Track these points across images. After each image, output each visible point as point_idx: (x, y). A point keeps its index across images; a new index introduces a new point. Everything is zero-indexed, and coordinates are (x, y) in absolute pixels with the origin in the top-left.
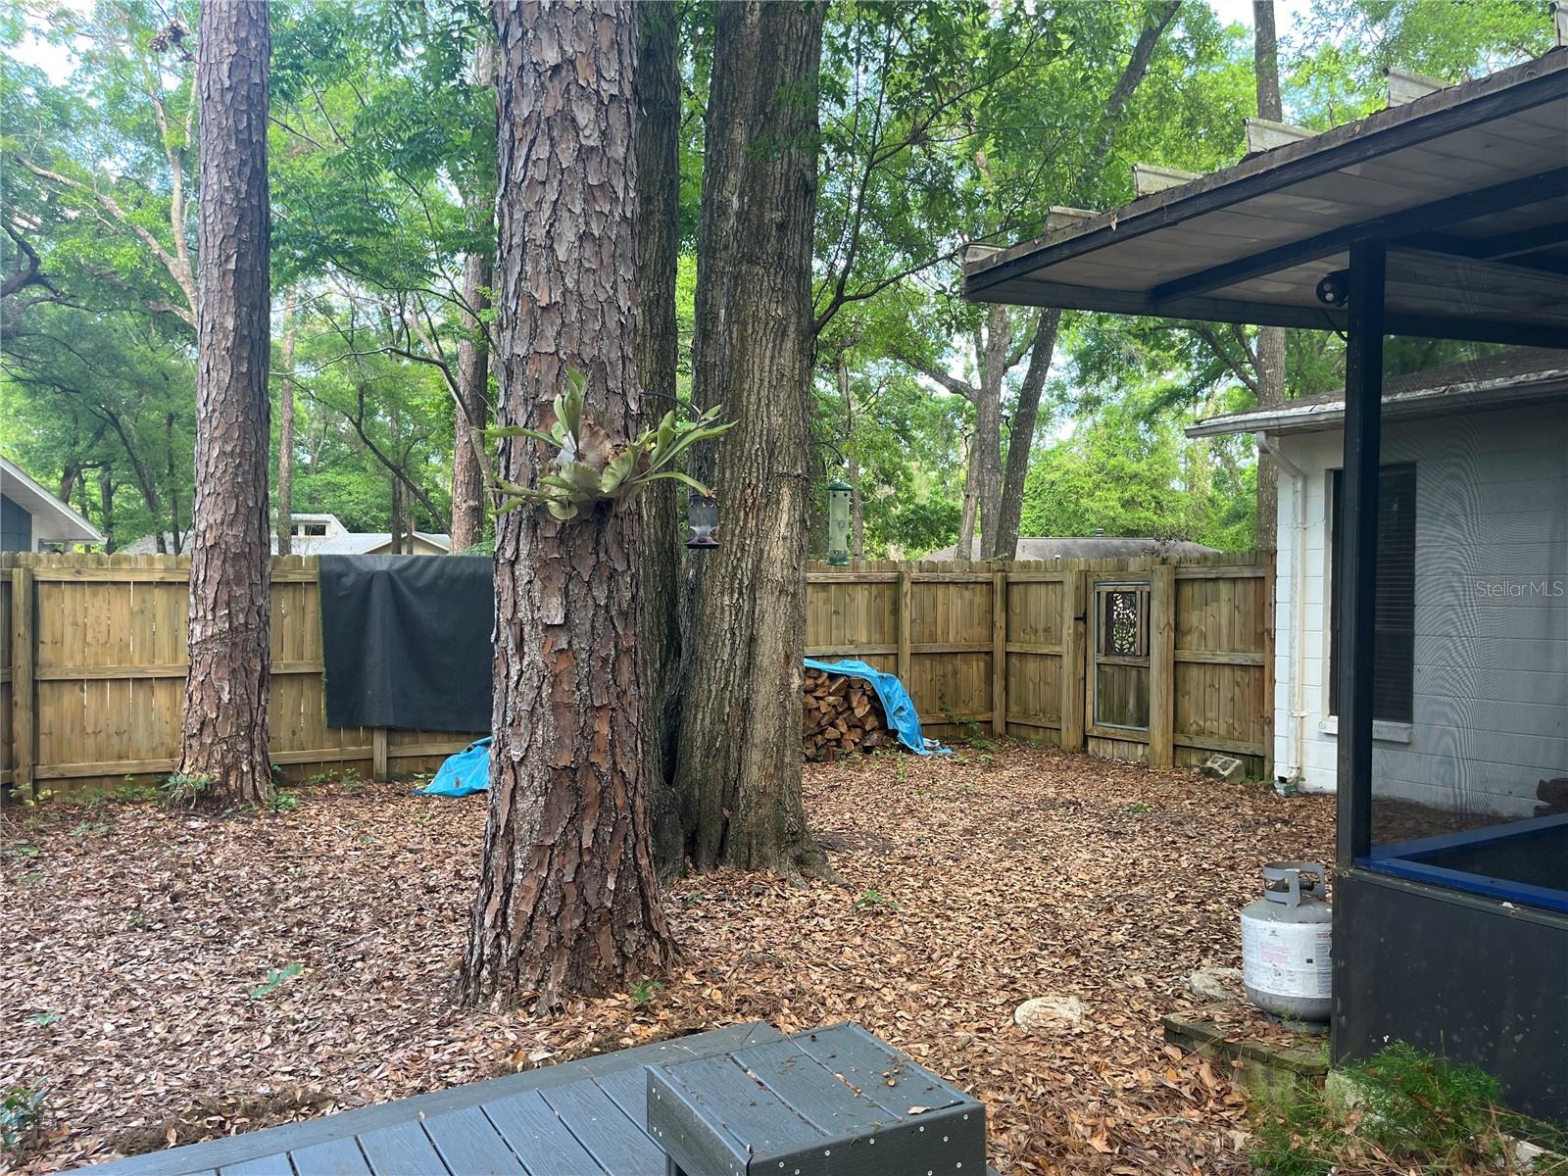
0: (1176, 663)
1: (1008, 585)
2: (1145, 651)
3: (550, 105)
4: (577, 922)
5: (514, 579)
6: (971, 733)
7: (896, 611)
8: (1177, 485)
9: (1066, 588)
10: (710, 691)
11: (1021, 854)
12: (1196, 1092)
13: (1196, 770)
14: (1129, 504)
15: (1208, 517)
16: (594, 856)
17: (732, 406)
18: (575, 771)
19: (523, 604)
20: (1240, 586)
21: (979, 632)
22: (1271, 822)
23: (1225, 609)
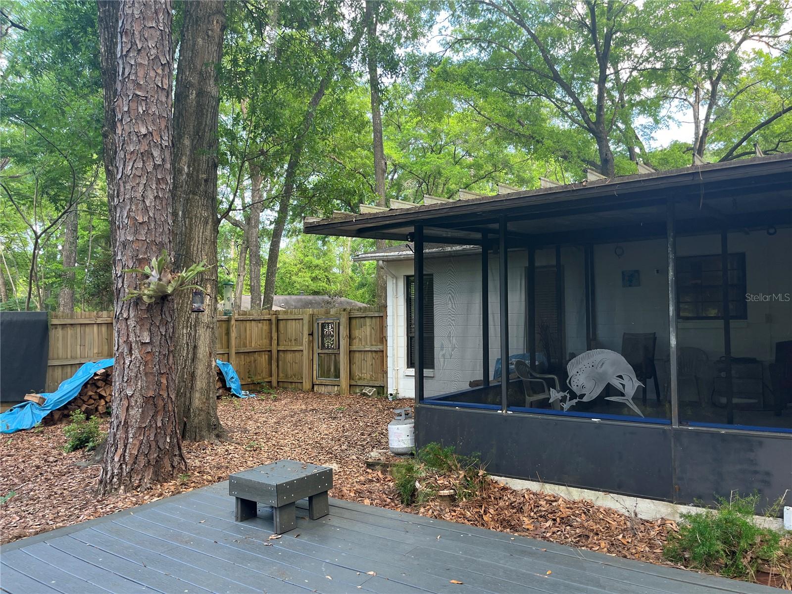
0: (350, 351)
1: (278, 320)
2: (337, 347)
3: (144, 147)
4: (156, 455)
5: (127, 326)
6: (262, 387)
7: (228, 333)
8: (335, 270)
9: (304, 322)
10: (178, 369)
11: (301, 428)
12: (377, 479)
13: (359, 394)
14: (314, 279)
15: (350, 286)
16: (161, 430)
17: (186, 251)
18: (154, 398)
19: (132, 335)
20: (374, 320)
21: (266, 341)
22: (389, 409)
23: (368, 329)
